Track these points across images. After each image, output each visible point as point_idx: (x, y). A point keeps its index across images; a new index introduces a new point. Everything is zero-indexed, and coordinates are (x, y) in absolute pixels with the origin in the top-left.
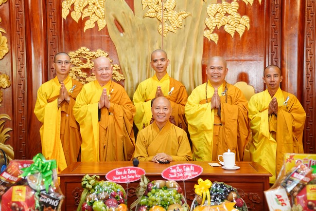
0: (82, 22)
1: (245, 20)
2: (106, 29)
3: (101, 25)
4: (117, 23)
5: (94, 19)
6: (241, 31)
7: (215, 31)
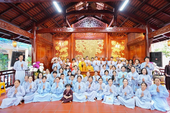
0: (78, 51)
1: (101, 51)
2: (82, 52)
3: (81, 52)
4: (83, 51)
5: (80, 51)
6: (101, 53)
7: (97, 53)
